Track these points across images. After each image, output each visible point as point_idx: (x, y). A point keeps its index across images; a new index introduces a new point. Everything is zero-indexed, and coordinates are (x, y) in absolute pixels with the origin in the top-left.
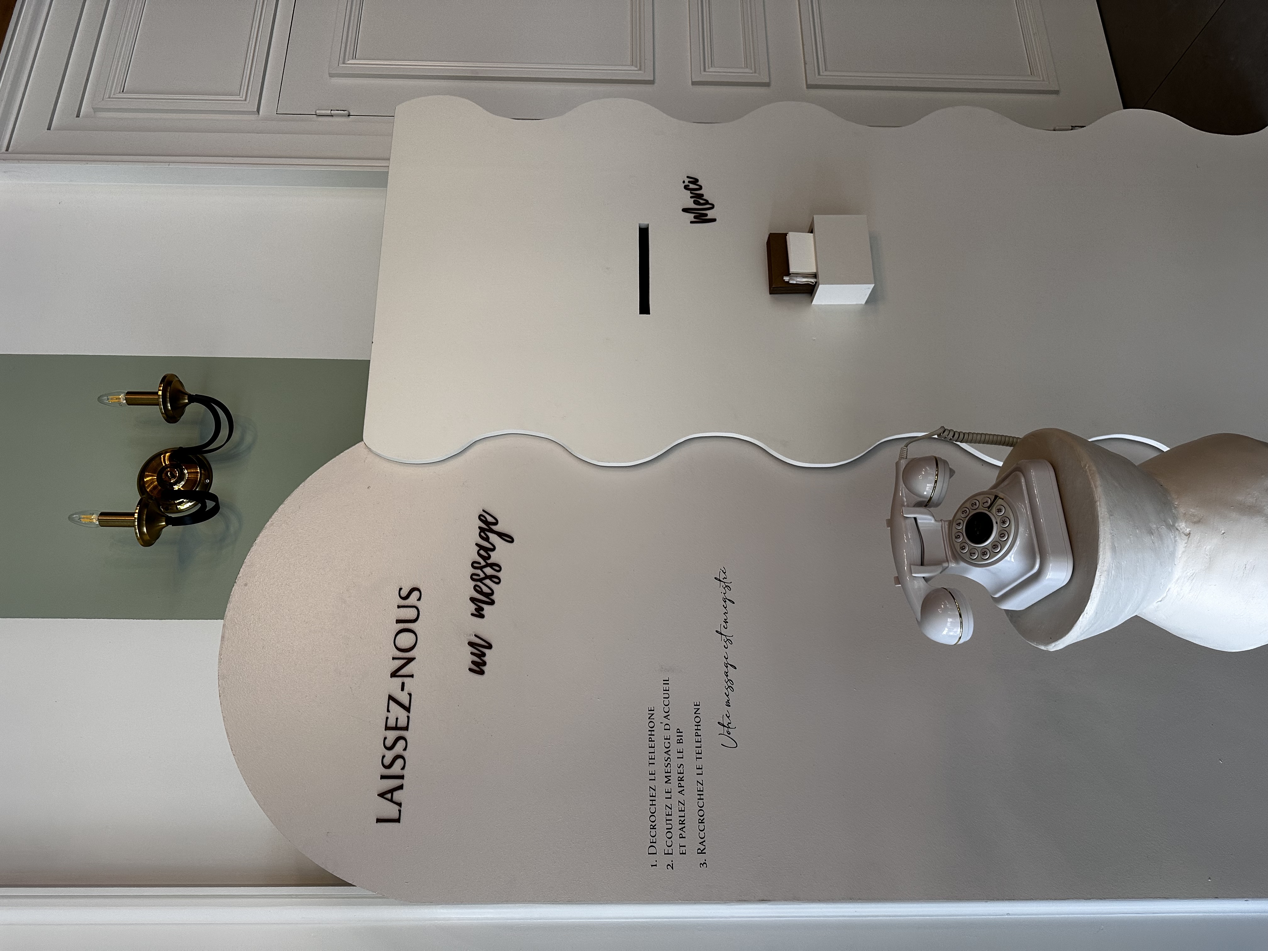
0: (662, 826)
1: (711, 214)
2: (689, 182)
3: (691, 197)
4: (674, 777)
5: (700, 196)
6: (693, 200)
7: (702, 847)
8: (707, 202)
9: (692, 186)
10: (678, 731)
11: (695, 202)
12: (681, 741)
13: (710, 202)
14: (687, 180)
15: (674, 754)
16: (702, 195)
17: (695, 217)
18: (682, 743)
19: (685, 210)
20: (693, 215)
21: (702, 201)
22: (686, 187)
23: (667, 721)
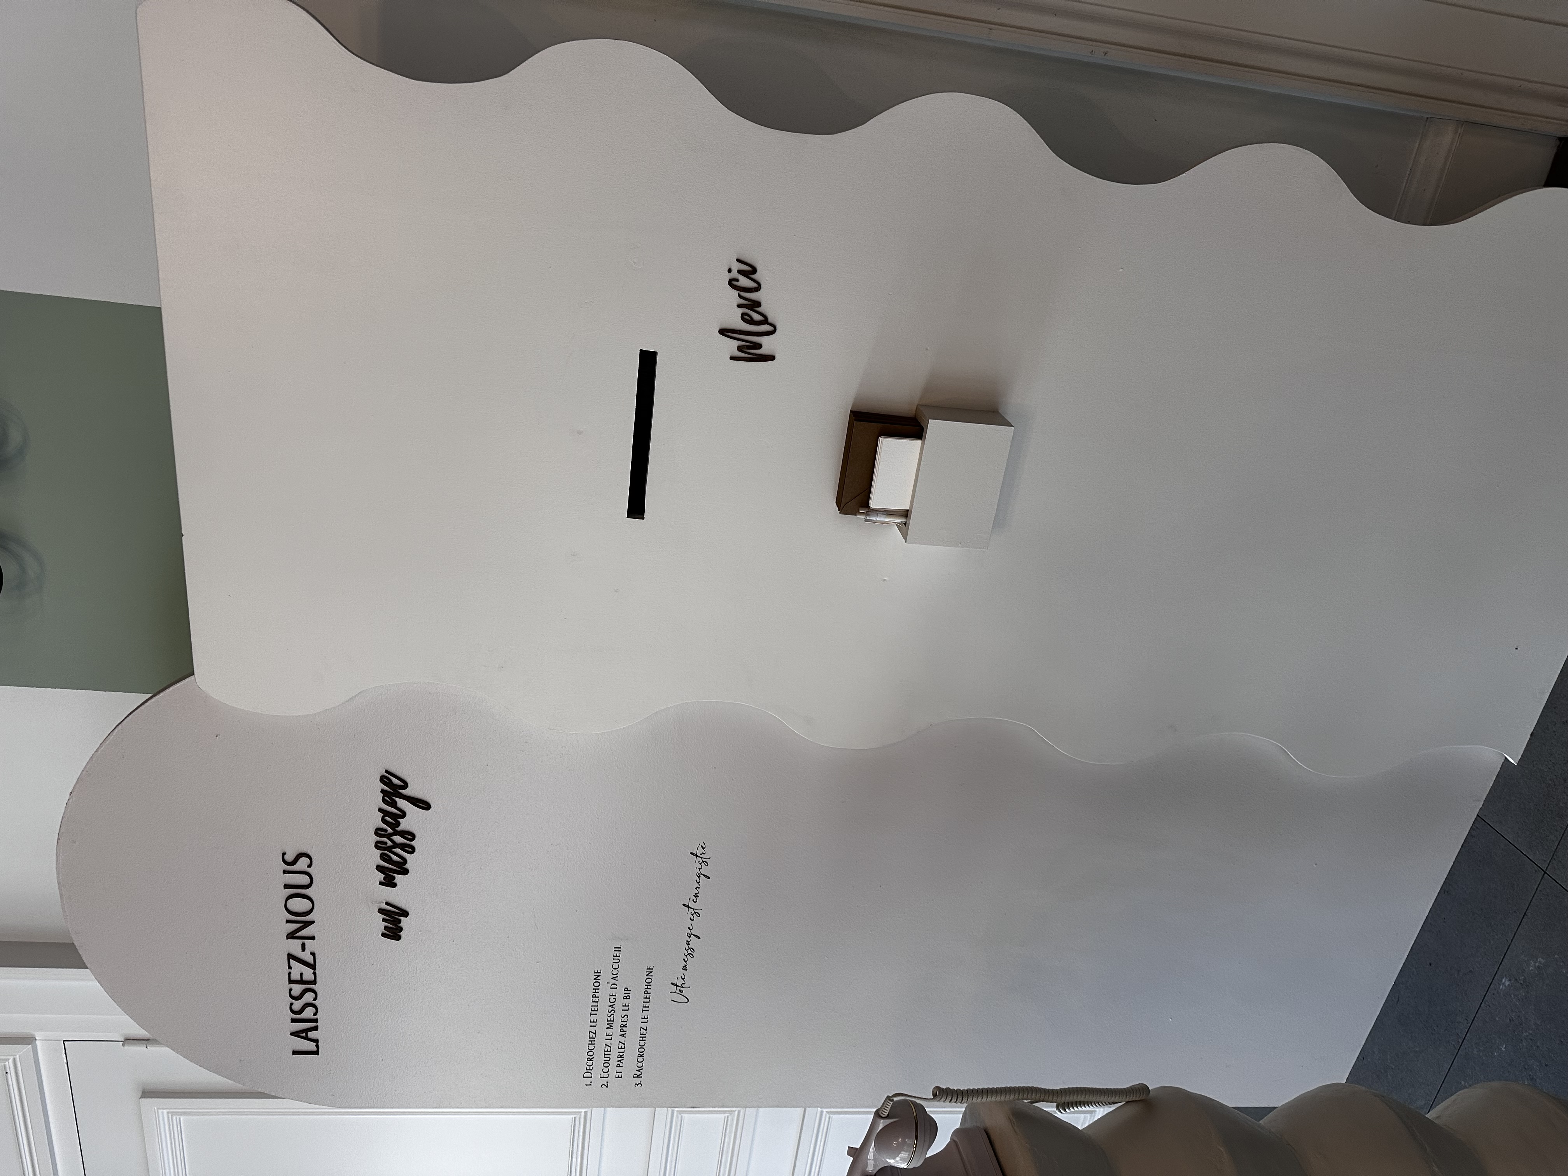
0: (599, 1058)
1: (768, 344)
2: (740, 272)
3: (739, 306)
4: (617, 1025)
5: (755, 305)
6: (741, 310)
7: (638, 1073)
8: (765, 321)
9: (744, 282)
10: (626, 989)
11: (745, 318)
12: (628, 997)
13: (770, 320)
14: (736, 266)
15: (618, 1007)
16: (759, 304)
17: (740, 349)
18: (629, 999)
19: (723, 332)
20: (735, 344)
21: (756, 317)
22: (732, 283)
23: (613, 981)
